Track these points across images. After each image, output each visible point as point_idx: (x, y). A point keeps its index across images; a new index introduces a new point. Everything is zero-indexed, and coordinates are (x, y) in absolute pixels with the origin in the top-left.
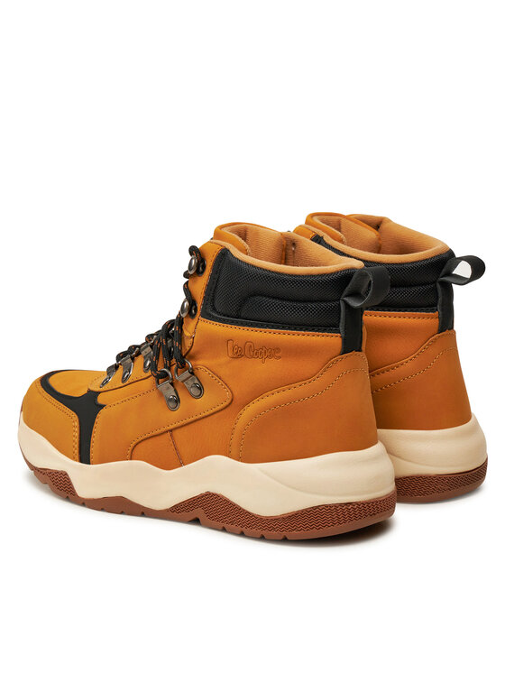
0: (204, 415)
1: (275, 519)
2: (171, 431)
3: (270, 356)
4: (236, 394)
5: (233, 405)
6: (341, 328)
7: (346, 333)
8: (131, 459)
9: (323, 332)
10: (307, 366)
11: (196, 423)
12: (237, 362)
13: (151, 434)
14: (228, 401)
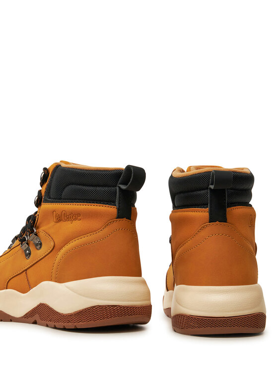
0: (41, 258)
1: (70, 315)
2: (26, 270)
3: (75, 219)
4: (56, 243)
5: (54, 250)
6: (117, 203)
7: (119, 206)
8: (7, 289)
9: (106, 204)
10: (95, 224)
11: (37, 264)
12: (59, 224)
13: (17, 274)
14: (52, 247)
